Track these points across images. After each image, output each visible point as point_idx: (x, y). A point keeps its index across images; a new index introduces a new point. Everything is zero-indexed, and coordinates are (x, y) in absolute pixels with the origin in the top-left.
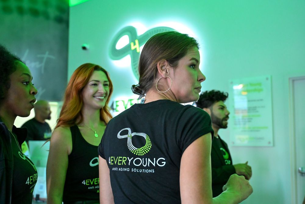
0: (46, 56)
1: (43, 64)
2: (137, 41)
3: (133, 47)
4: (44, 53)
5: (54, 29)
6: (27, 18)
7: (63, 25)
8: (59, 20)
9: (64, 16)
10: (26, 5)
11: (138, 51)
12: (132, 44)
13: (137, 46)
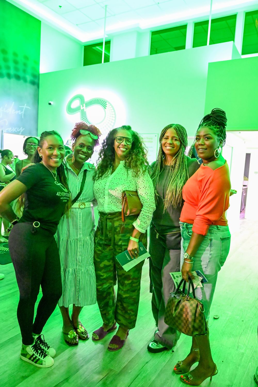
0: (25, 107)
1: (23, 112)
2: (84, 105)
3: (82, 108)
4: (24, 105)
5: (30, 89)
6: (13, 80)
7: (36, 87)
8: (33, 83)
9: (36, 81)
10: (12, 72)
11: (85, 111)
12: (81, 106)
13: (84, 107)
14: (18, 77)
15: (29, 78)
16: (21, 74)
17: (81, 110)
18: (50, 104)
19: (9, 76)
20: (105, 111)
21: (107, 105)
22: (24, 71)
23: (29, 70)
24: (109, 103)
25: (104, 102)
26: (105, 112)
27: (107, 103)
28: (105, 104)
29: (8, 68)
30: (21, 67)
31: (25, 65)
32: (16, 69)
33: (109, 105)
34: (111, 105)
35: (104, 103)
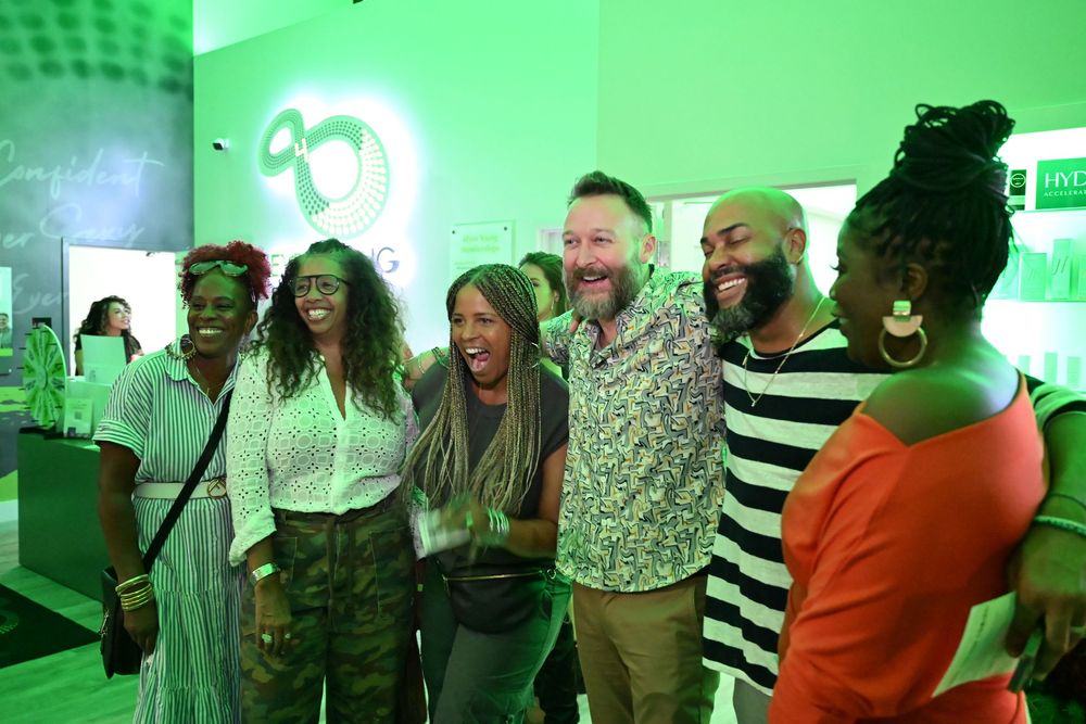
0: (144, 160)
1: (137, 178)
2: (304, 141)
3: (298, 153)
6: (97, 85)
7: (181, 97)
8: (171, 86)
9: (182, 78)
10: (93, 56)
11: (306, 161)
12: (297, 146)
13: (304, 151)
14: (114, 73)
15: (155, 70)
16: (125, 60)
17: (295, 160)
18: (218, 147)
19: (81, 69)
20: (358, 156)
21: (363, 139)
22: (138, 52)
23: (156, 47)
24: (370, 131)
25: (357, 129)
26: (360, 161)
27: (364, 131)
28: (358, 135)
29: (78, 45)
30: (123, 39)
31: (139, 32)
32: (108, 47)
33: (369, 136)
34: (374, 136)
35: (354, 132)
